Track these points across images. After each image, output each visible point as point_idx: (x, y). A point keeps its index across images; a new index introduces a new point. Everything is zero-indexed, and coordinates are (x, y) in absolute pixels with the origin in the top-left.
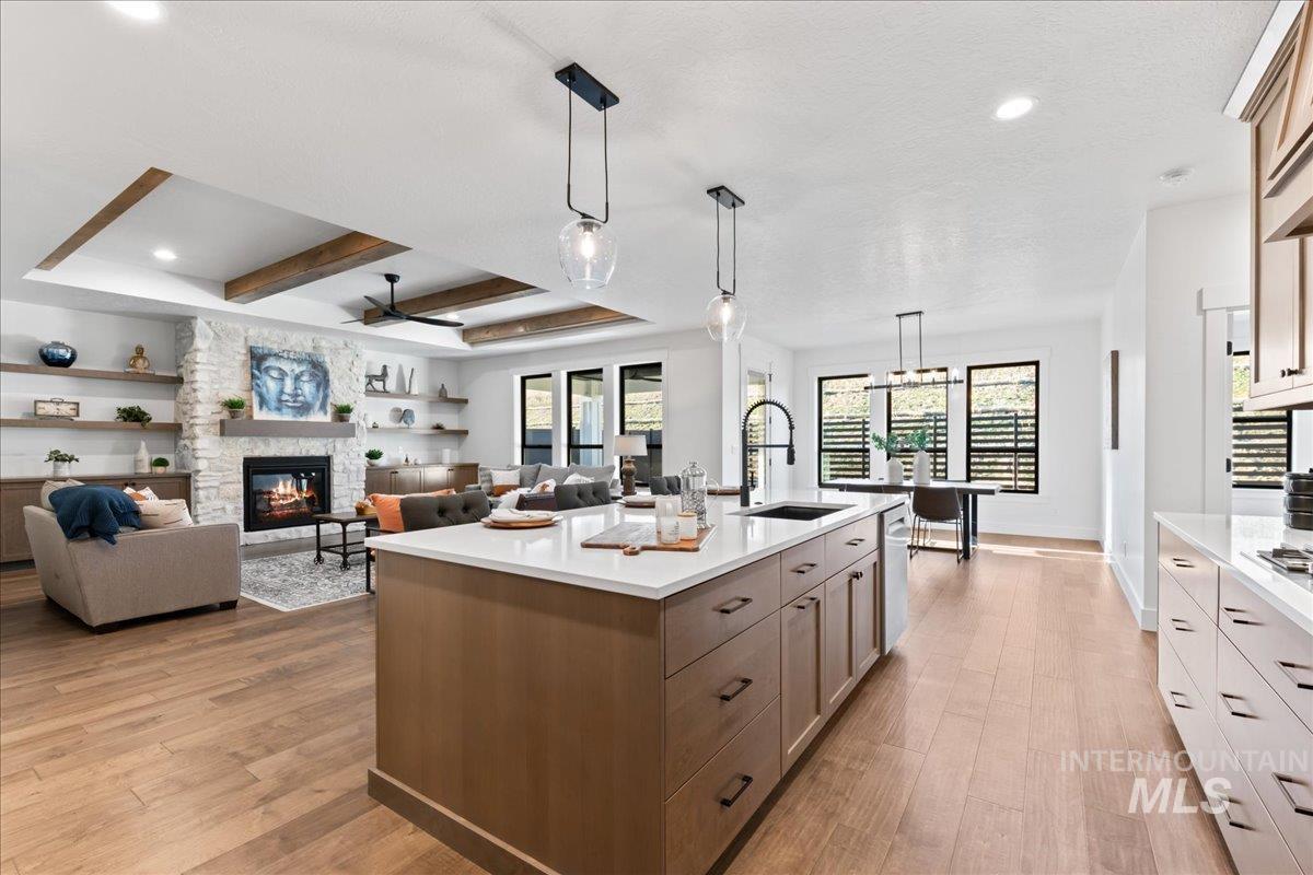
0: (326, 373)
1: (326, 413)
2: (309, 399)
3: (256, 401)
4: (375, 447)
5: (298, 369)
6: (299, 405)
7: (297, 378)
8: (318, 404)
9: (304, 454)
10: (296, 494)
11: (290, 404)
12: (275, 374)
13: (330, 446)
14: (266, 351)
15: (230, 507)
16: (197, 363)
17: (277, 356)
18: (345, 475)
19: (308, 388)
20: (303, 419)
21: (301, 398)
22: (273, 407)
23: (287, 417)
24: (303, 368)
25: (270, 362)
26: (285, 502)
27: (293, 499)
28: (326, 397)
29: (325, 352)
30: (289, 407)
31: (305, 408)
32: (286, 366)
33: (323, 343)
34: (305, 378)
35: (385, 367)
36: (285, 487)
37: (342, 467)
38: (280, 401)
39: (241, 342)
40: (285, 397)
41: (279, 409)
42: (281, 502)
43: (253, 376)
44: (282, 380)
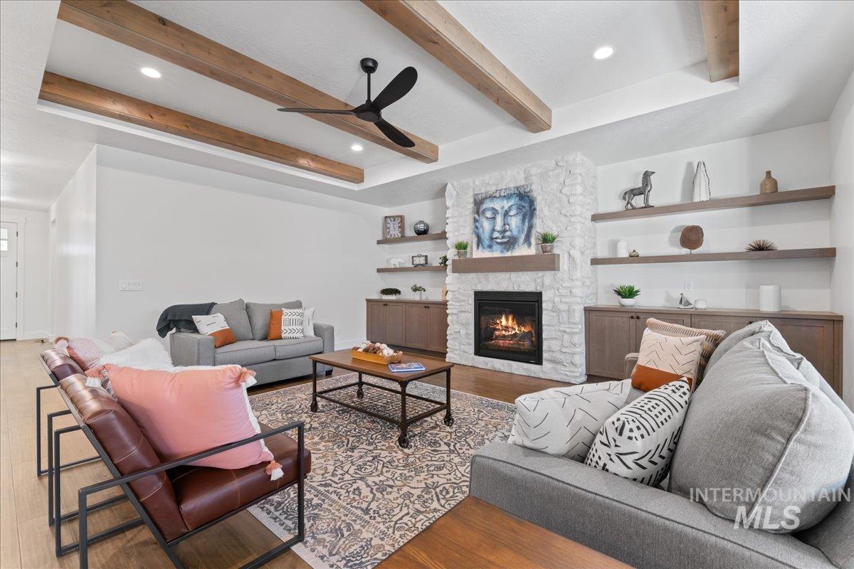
0: (532, 202)
1: (530, 245)
2: (515, 233)
3: (475, 240)
4: (626, 283)
5: (506, 204)
6: (505, 240)
7: (506, 214)
8: (522, 237)
9: (516, 289)
10: (517, 328)
11: (499, 241)
12: (489, 214)
13: (539, 281)
14: (484, 196)
15: (463, 332)
16: (448, 218)
17: (492, 197)
18: (555, 314)
19: (515, 222)
20: (508, 254)
21: (508, 234)
22: (486, 246)
23: (496, 253)
24: (512, 202)
25: (488, 204)
26: (507, 334)
27: (513, 332)
28: (530, 228)
29: (534, 179)
30: (497, 243)
31: (511, 243)
32: (497, 205)
33: (534, 171)
34: (512, 213)
35: (647, 175)
36: (507, 320)
37: (550, 305)
38: (492, 239)
39: (471, 193)
40: (495, 235)
41: (490, 247)
42: (504, 332)
43: (476, 221)
44: (494, 218)
